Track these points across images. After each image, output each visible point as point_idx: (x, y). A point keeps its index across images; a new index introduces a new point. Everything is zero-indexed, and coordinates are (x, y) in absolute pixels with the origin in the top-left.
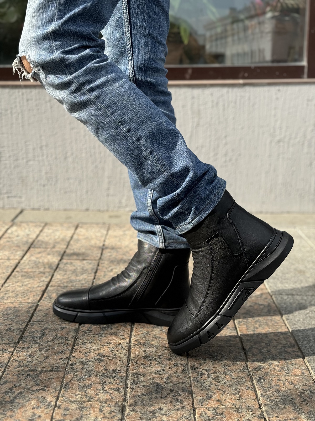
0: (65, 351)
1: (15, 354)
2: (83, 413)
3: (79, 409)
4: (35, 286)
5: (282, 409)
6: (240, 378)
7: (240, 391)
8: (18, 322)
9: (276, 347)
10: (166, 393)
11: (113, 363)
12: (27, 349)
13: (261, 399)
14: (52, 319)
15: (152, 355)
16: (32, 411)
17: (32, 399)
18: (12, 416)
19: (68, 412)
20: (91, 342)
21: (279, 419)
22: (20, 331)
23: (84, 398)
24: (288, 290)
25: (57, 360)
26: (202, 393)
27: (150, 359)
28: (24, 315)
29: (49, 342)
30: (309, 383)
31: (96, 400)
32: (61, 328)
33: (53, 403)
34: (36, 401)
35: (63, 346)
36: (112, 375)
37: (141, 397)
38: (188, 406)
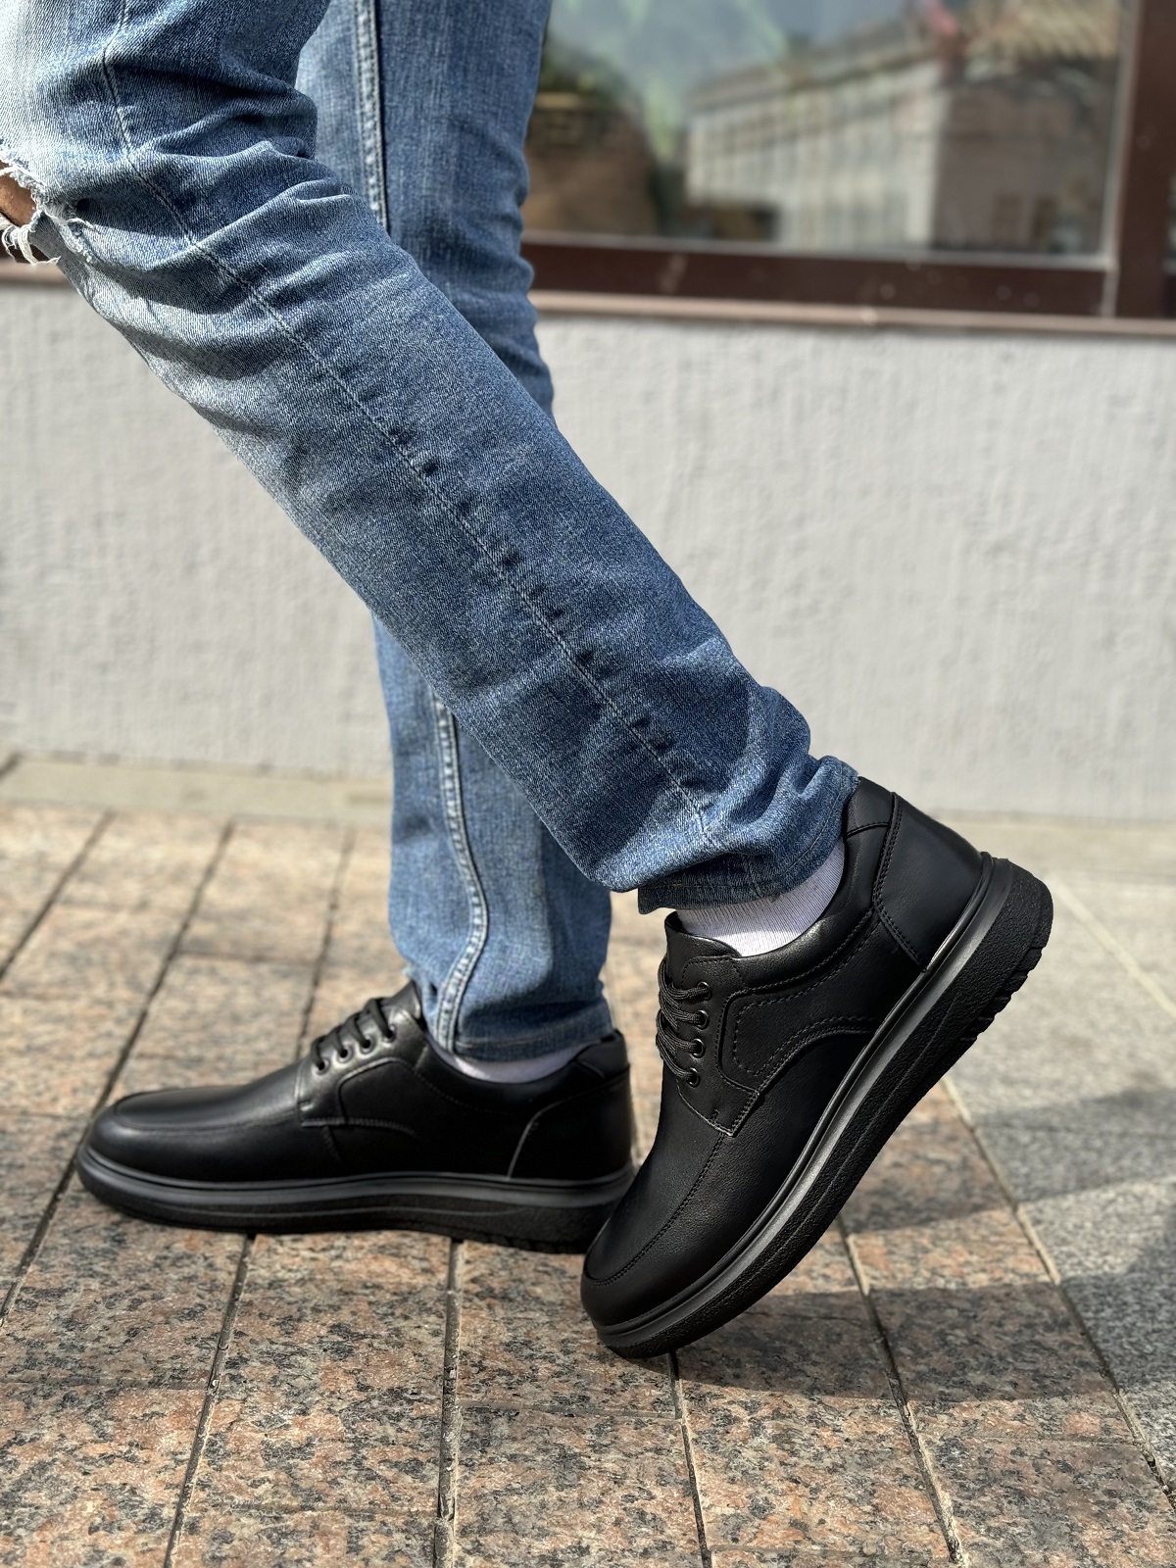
0: (205, 1308)
1: (12, 1314)
2: (286, 1555)
3: (269, 1537)
4: (79, 1053)
6: (871, 1438)
7: (875, 1491)
8: (20, 1191)
9: (1000, 1325)
10: (599, 1488)
11: (392, 1364)
12: (59, 1296)
13: (954, 1523)
15: (538, 1339)
16: (88, 1539)
17: (85, 1491)
18: (11, 1556)
19: (226, 1547)
20: (302, 1279)
22: (26, 1226)
23: (285, 1495)
24: (1034, 1111)
25: (176, 1343)
26: (735, 1494)
27: (529, 1352)
28: (39, 1163)
29: (142, 1271)
30: (1132, 1469)
31: (331, 1502)
33: (168, 1513)
34: (100, 1502)
35: (195, 1289)
36: (391, 1410)
37: (504, 1501)
38: (682, 1543)
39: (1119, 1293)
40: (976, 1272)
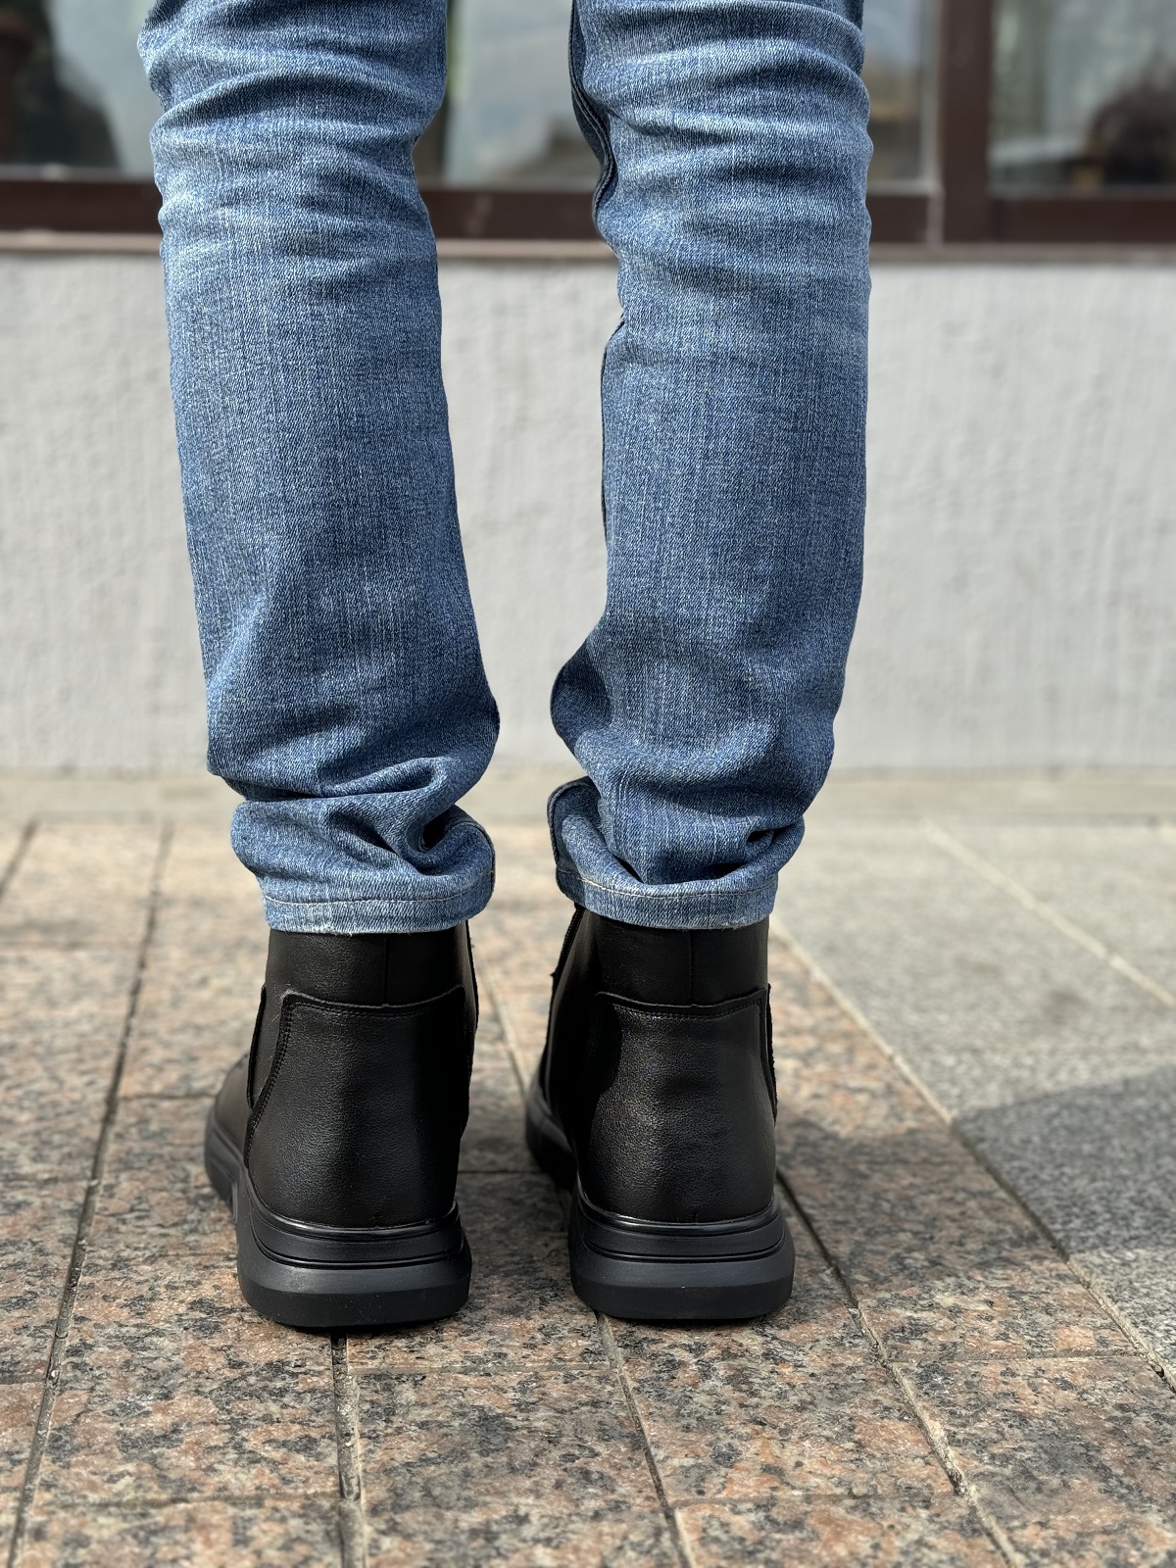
0: (36, 1295)
3: (135, 1536)
5: (1054, 1492)
6: (839, 1370)
7: (854, 1427)
9: (961, 1244)
10: (531, 1449)
11: (267, 1338)
13: (951, 1454)
19: (82, 1552)
20: (153, 1256)
21: (1051, 1532)
23: (150, 1489)
24: (955, 1035)
26: (692, 1442)
30: (1140, 1381)
31: (209, 1492)
35: (23, 1276)
36: (271, 1385)
37: (420, 1473)
38: (639, 1501)
39: (1085, 1204)
40: (923, 1194)
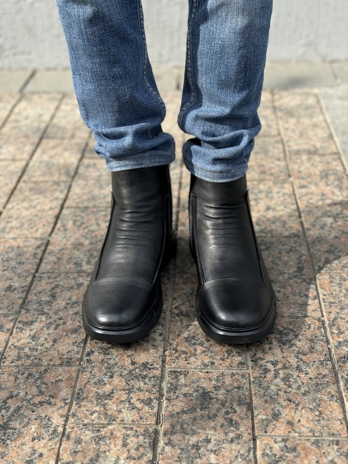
1: (15, 334)
2: (100, 449)
3: (95, 440)
4: (47, 208)
6: (320, 377)
7: (320, 404)
8: (22, 275)
10: (216, 408)
11: (144, 351)
12: (31, 324)
14: (66, 268)
15: (198, 335)
16: (31, 444)
17: (32, 420)
18: (4, 454)
19: (79, 446)
22: (23, 292)
23: (102, 418)
25: (69, 345)
26: (267, 408)
28: (29, 261)
29: (60, 311)
31: (118, 421)
32: (77, 284)
33: (60, 429)
34: (37, 425)
35: (78, 318)
36: (143, 373)
37: (181, 417)
38: (246, 435)
